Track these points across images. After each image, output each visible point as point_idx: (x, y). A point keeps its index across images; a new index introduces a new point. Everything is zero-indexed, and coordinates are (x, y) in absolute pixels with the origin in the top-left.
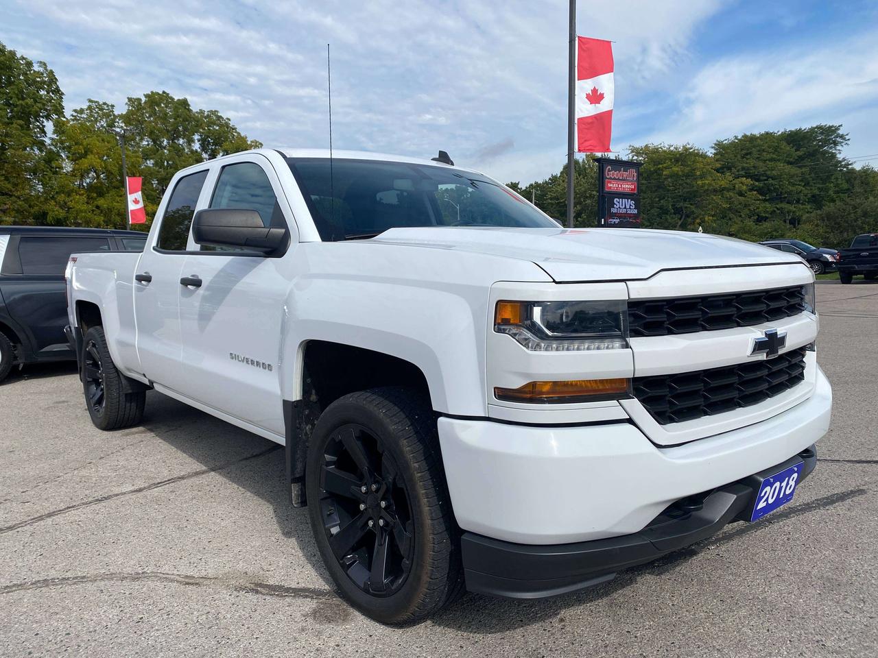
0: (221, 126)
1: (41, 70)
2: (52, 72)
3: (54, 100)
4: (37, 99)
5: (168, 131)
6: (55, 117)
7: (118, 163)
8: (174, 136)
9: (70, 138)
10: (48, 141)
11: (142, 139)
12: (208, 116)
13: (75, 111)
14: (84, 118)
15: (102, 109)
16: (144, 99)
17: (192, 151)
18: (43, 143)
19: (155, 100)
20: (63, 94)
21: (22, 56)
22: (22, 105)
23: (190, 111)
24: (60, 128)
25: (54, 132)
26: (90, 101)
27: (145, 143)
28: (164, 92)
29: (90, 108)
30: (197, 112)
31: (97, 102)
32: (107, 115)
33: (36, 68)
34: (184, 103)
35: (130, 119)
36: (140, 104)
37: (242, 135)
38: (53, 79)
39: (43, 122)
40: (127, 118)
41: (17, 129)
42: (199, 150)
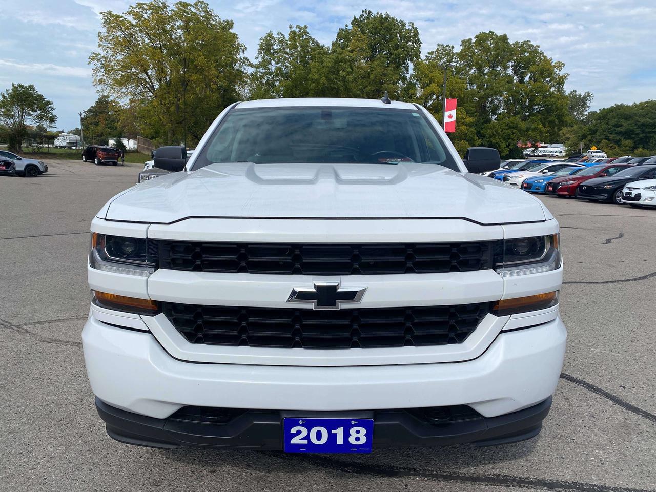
0: (531, 53)
1: (410, 27)
2: (416, 28)
3: (415, 48)
4: (405, 48)
5: (489, 61)
6: (415, 59)
7: (450, 88)
8: (493, 64)
9: (422, 73)
10: (408, 76)
11: (470, 70)
12: (522, 46)
13: (429, 53)
14: (433, 58)
15: (445, 50)
16: (474, 40)
17: (506, 75)
18: (405, 78)
19: (482, 39)
20: (421, 43)
21: (401, 20)
22: (395, 54)
23: (508, 43)
24: (417, 66)
25: (414, 69)
26: (439, 45)
27: (472, 71)
28: (490, 32)
29: (438, 49)
30: (513, 44)
31: (442, 45)
32: (448, 54)
33: (408, 27)
34: (504, 38)
35: (463, 56)
36: (470, 43)
37: (548, 58)
38: (416, 34)
39: (408, 63)
40: (461, 55)
41: (391, 70)
42: (512, 74)
